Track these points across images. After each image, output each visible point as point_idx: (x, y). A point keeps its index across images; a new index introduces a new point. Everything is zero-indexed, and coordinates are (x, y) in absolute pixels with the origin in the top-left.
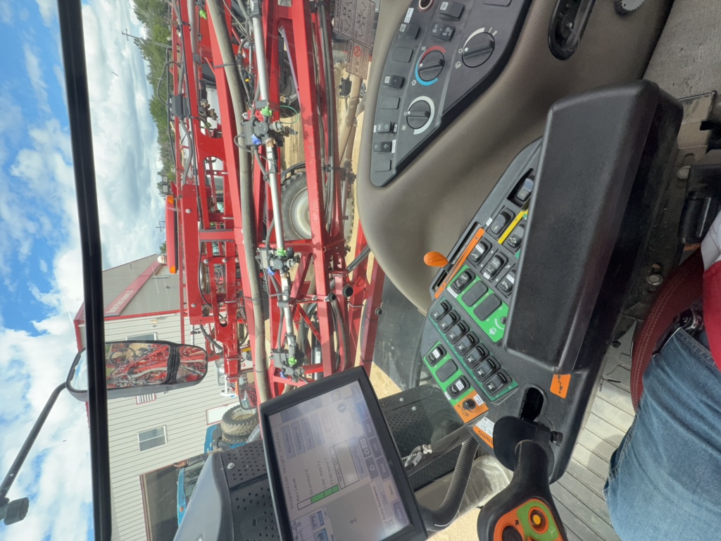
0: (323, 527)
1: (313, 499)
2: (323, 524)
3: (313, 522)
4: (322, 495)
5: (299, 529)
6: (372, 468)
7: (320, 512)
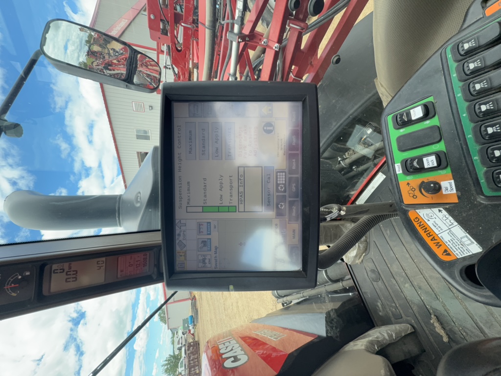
0: (209, 237)
1: (205, 209)
2: (210, 234)
3: (200, 229)
4: (216, 209)
5: (183, 228)
6: (281, 205)
7: (210, 223)
